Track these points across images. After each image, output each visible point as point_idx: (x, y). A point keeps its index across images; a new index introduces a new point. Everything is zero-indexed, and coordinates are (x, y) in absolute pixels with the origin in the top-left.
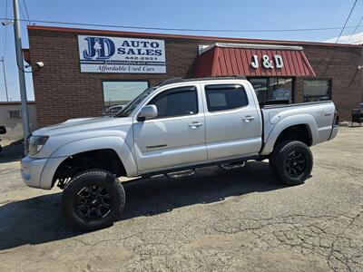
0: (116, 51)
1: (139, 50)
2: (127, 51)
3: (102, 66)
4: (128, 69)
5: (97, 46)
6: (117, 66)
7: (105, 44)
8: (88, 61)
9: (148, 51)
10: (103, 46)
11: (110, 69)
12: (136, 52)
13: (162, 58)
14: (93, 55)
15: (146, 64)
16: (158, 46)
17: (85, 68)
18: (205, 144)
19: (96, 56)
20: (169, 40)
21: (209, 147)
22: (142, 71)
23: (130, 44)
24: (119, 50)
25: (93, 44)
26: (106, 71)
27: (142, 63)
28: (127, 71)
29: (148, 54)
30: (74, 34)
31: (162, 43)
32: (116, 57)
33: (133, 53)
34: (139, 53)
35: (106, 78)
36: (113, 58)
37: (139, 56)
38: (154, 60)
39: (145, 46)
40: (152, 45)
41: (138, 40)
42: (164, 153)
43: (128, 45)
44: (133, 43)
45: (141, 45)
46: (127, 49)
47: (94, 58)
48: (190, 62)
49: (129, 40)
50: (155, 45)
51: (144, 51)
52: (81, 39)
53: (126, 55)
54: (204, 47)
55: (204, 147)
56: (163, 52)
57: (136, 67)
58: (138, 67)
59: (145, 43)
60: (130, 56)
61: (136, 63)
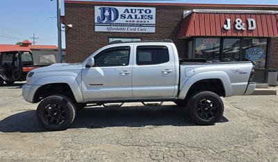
0: (120, 16)
1: (136, 16)
2: (127, 17)
3: (109, 27)
4: (126, 30)
5: (107, 13)
6: (119, 27)
7: (112, 12)
8: (100, 24)
9: (142, 16)
10: (110, 13)
11: (114, 29)
12: (134, 17)
13: (153, 21)
14: (104, 19)
15: (141, 25)
16: (150, 12)
17: (98, 29)
18: (132, 86)
19: (106, 20)
20: (159, 7)
21: (134, 89)
22: (137, 31)
23: (130, 11)
24: (121, 15)
25: (104, 12)
26: (112, 31)
27: (137, 25)
28: (126, 31)
29: (142, 18)
30: (92, 5)
31: (153, 10)
32: (119, 20)
33: (132, 18)
34: (136, 18)
35: (111, 35)
36: (116, 22)
37: (136, 20)
38: (147, 23)
39: (141, 12)
40: (146, 12)
41: (135, 8)
42: (102, 90)
43: (128, 12)
44: (132, 10)
45: (138, 12)
46: (127, 15)
47: (104, 22)
48: (176, 24)
49: (129, 8)
50: (148, 12)
51: (139, 16)
53: (126, 19)
54: (188, 12)
55: (130, 89)
56: (154, 17)
57: (132, 28)
58: (134, 28)
59: (141, 10)
60: (130, 19)
61: (133, 25)
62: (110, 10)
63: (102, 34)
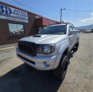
0: (12, 13)
1: (20, 14)
2: (16, 13)
3: (7, 17)
4: (17, 20)
6: (13, 18)
7: (8, 9)
9: (23, 15)
11: (10, 19)
12: (19, 14)
13: (27, 18)
15: (23, 19)
22: (21, 21)
23: (17, 11)
26: (9, 19)
27: (21, 19)
28: (16, 20)
31: (26, 13)
32: (12, 15)
34: (20, 15)
35: (9, 22)
38: (25, 18)
39: (22, 13)
40: (24, 13)
43: (16, 11)
44: (18, 11)
45: (21, 13)
47: (4, 13)
48: (34, 21)
49: (16, 10)
51: (21, 14)
53: (16, 15)
56: (27, 16)
57: (19, 19)
58: (20, 19)
60: (17, 15)
61: (20, 18)
62: (6, 8)
63: (4, 20)
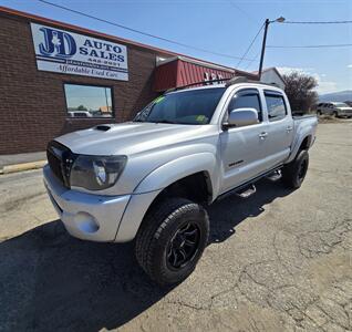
0: (78, 51)
1: (102, 53)
2: (89, 52)
3: (63, 65)
5: (56, 41)
6: (79, 68)
7: (65, 40)
8: (46, 57)
9: (111, 55)
10: (62, 41)
11: (71, 70)
13: (124, 65)
14: (52, 51)
15: (110, 68)
16: (120, 51)
17: (42, 66)
19: (55, 52)
20: (131, 47)
22: (105, 76)
23: (93, 44)
24: (81, 49)
25: (50, 37)
26: (67, 72)
27: (105, 68)
28: (90, 74)
29: (111, 58)
30: (26, 20)
31: (124, 48)
32: (77, 57)
33: (96, 56)
34: (102, 57)
35: (67, 79)
36: (74, 58)
37: (103, 60)
38: (117, 66)
39: (108, 49)
40: (114, 48)
43: (90, 45)
44: (95, 43)
45: (104, 48)
46: (90, 50)
47: (53, 55)
48: (149, 73)
49: (92, 40)
50: (117, 50)
51: (107, 54)
52: (35, 27)
53: (88, 56)
54: (162, 59)
56: (125, 59)
57: (99, 71)
58: (102, 71)
59: (108, 46)
60: (93, 58)
61: (100, 67)
62: (60, 36)
63: (52, 76)
